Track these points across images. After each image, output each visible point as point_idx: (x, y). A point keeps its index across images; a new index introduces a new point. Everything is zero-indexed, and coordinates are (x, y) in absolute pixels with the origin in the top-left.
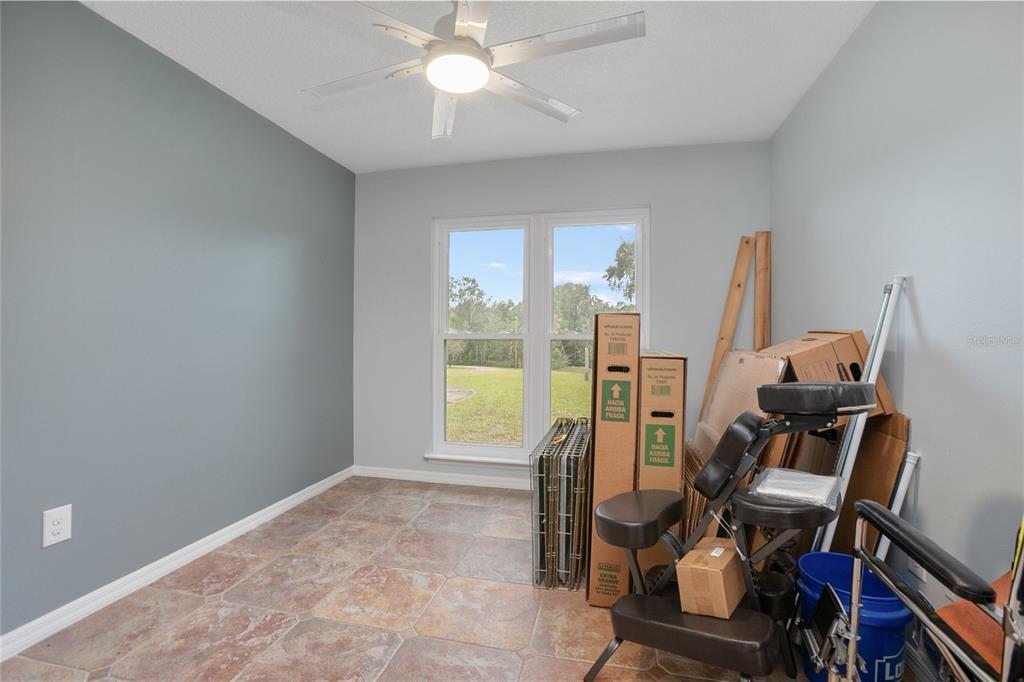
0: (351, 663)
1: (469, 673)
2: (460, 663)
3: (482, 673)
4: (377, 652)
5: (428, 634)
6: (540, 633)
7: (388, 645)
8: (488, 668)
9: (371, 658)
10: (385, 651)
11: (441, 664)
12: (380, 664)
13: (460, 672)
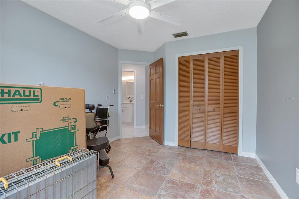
0: (170, 191)
1: (139, 184)
2: (140, 186)
3: (135, 183)
4: (163, 193)
5: (147, 197)
6: (113, 191)
7: (160, 194)
8: (133, 184)
9: (165, 191)
10: (161, 193)
11: (145, 187)
12: (162, 189)
13: (141, 184)
